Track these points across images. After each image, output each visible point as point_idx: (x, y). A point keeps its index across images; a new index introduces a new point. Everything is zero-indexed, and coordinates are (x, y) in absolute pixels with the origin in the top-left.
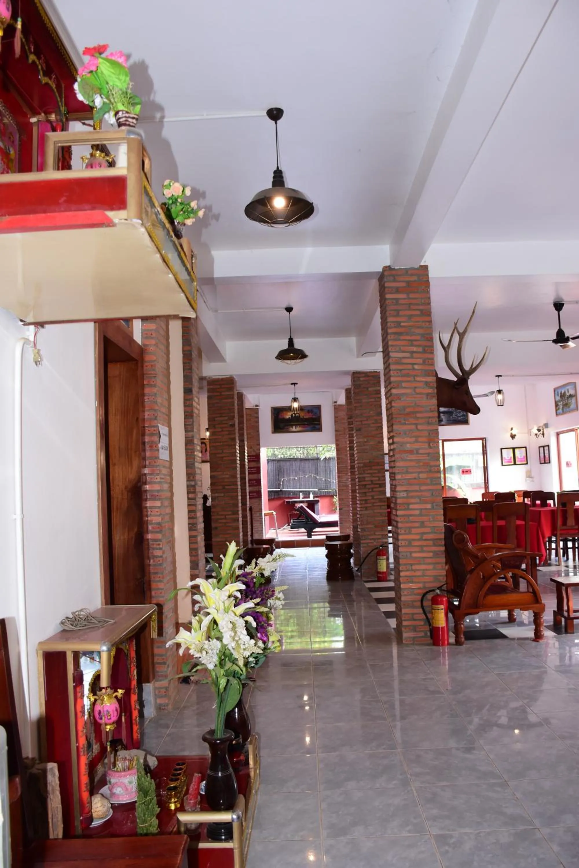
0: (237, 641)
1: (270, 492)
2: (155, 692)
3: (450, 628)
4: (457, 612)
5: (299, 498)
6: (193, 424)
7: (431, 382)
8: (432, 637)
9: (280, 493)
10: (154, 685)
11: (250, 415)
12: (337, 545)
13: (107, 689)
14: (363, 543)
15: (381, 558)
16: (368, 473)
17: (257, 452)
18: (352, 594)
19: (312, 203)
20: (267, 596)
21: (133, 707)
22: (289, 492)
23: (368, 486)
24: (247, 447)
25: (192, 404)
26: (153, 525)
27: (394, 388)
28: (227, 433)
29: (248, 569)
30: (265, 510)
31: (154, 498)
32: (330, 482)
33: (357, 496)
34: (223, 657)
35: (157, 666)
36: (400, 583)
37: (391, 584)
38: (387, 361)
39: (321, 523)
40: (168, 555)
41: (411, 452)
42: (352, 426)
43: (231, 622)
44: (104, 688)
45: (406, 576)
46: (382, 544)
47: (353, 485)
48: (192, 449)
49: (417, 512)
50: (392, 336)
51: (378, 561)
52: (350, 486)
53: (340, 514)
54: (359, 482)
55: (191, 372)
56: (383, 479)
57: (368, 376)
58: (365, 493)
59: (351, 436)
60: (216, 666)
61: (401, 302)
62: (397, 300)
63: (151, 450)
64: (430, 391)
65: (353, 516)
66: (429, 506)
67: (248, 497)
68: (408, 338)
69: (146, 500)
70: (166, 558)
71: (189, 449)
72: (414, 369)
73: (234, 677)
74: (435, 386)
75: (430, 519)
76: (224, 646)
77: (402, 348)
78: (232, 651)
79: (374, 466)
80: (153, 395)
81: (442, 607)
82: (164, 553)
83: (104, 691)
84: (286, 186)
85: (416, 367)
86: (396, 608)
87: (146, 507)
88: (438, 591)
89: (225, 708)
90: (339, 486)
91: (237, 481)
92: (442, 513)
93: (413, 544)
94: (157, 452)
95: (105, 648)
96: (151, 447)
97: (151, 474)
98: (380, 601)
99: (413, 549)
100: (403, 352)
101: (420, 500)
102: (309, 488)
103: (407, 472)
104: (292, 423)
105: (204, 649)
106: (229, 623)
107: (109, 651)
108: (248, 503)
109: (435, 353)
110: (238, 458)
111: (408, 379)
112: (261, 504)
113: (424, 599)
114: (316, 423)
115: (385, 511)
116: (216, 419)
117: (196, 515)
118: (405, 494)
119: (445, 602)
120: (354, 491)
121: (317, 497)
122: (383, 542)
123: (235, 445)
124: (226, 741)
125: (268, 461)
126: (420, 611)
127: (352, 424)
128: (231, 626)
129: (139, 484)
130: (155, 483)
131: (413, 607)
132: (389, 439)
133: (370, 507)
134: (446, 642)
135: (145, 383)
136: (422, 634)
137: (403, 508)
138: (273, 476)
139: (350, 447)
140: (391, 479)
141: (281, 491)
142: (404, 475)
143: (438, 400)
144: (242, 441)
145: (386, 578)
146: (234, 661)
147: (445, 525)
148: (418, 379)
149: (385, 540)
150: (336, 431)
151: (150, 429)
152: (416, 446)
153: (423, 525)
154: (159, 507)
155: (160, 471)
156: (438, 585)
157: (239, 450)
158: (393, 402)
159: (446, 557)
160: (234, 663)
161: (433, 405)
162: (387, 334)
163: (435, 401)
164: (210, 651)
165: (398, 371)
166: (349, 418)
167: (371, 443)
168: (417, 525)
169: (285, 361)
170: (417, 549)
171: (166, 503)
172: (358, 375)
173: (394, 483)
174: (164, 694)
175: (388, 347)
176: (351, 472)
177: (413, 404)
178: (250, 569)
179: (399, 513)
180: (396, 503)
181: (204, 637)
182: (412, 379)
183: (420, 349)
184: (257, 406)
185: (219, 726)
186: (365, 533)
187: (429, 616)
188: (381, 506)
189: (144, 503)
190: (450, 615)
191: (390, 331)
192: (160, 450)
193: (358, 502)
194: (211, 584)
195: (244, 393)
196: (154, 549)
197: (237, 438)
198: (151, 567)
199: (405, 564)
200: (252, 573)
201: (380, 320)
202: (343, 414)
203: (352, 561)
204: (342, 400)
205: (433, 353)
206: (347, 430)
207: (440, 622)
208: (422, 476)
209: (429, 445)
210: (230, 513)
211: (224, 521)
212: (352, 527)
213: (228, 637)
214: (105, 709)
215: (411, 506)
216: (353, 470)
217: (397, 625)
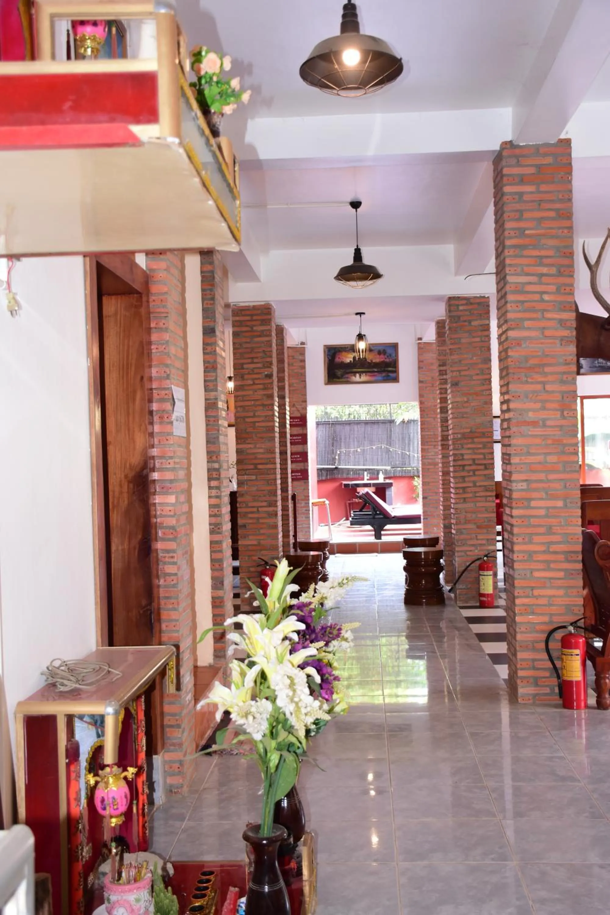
0: (297, 703)
1: (320, 470)
2: (165, 768)
3: (588, 683)
4: (599, 660)
5: (363, 479)
6: (216, 379)
7: (567, 320)
8: (561, 694)
9: (335, 472)
10: (163, 757)
11: (293, 356)
12: (420, 553)
13: (112, 767)
14: (458, 552)
15: (486, 573)
16: (469, 449)
17: (302, 412)
18: (441, 626)
19: (401, 59)
20: (331, 636)
21: (140, 790)
22: (348, 470)
23: (467, 468)
24: (290, 406)
25: (215, 351)
26: (163, 530)
27: (513, 329)
28: (261, 386)
29: (304, 598)
30: (313, 498)
31: (166, 491)
32: (409, 456)
33: (450, 482)
34: (275, 724)
35: (167, 730)
36: (515, 614)
37: (500, 613)
38: (503, 288)
39: (394, 517)
40: (184, 572)
41: (534, 424)
42: (445, 377)
43: (288, 677)
44: (108, 766)
45: (524, 605)
46: (487, 553)
47: (445, 464)
48: (214, 417)
49: (542, 512)
50: (512, 251)
51: (481, 577)
52: (440, 465)
53: (424, 505)
54: (454, 460)
55: (213, 304)
56: (490, 456)
57: (471, 304)
58: (463, 477)
59: (444, 391)
60: (264, 736)
61: (526, 198)
62: (521, 194)
63: (161, 423)
64: (566, 333)
65: (444, 510)
66: (560, 504)
67: (290, 480)
68: (536, 253)
69: (154, 494)
70: (182, 576)
71: (210, 416)
72: (542, 301)
73: (289, 751)
74: (575, 326)
75: (561, 522)
76: (277, 709)
77: (525, 268)
78: (288, 715)
79: (477, 437)
80: (164, 344)
81: (577, 651)
82: (179, 568)
83: (108, 769)
84: (362, 32)
85: (546, 297)
86: (509, 649)
87: (155, 504)
88: (571, 629)
89: (275, 795)
90: (423, 464)
91: (275, 458)
92: (580, 514)
93: (535, 559)
94: (169, 426)
95: (110, 710)
96: (161, 418)
97: (161, 457)
98: (483, 637)
99: (533, 566)
100: (527, 274)
101: (547, 493)
102: (378, 466)
103: (529, 454)
104: (355, 370)
105: (250, 712)
106: (286, 677)
107: (116, 713)
108: (290, 488)
109: (575, 276)
110: (277, 424)
111: (534, 315)
112: (308, 490)
113: (551, 638)
114: (390, 369)
115: (492, 504)
116: (245, 366)
117: (221, 511)
118: (524, 486)
119: (581, 645)
120: (446, 473)
121: (390, 478)
122: (488, 550)
123: (273, 405)
124: (276, 841)
125: (318, 424)
126: (545, 656)
127: (446, 374)
128: (288, 681)
129: (145, 472)
130: (168, 469)
131: (534, 649)
132: (502, 403)
133: (471, 498)
134: (583, 704)
135: (153, 325)
136: (548, 690)
137: (522, 505)
138: (325, 448)
139: (441, 408)
140: (504, 463)
141: (336, 468)
142: (523, 458)
143: (577, 347)
144: (282, 398)
145: (493, 603)
146: (290, 730)
147: (583, 531)
148: (548, 315)
149: (491, 548)
150: (420, 382)
151: (159, 392)
152: (543, 415)
153: (550, 531)
154: (173, 505)
155: (174, 452)
156: (573, 619)
157: (279, 413)
158: (509, 350)
159: (583, 578)
160: (289, 733)
161: (570, 355)
162: (504, 248)
163: (572, 349)
164: (257, 716)
165: (519, 305)
166: (440, 366)
167: (472, 404)
168: (542, 530)
169: (348, 283)
170: (540, 566)
171: (182, 498)
172: (456, 302)
173: (509, 468)
174: (177, 770)
175: (504, 267)
176: (442, 445)
177: (540, 354)
178: (306, 597)
179: (515, 512)
180: (510, 498)
181: (249, 696)
182: (539, 315)
183: (554, 271)
184: (303, 343)
185: (267, 819)
186: (462, 537)
187: (558, 664)
188: (487, 496)
189: (151, 497)
190: (589, 663)
191: (508, 243)
192: (175, 423)
193: (452, 490)
194: (258, 622)
195: (286, 326)
196: (165, 563)
197: (276, 394)
198: (161, 590)
199: (523, 588)
200: (310, 603)
201: (494, 225)
202: (432, 357)
203: (441, 576)
204: (430, 335)
205: (572, 276)
206: (438, 383)
207: (574, 674)
208: (550, 459)
209: (562, 413)
210: (265, 504)
211: (256, 516)
212: (442, 526)
213: (285, 697)
214: (111, 796)
215: (533, 504)
216: (445, 443)
217: (509, 675)
